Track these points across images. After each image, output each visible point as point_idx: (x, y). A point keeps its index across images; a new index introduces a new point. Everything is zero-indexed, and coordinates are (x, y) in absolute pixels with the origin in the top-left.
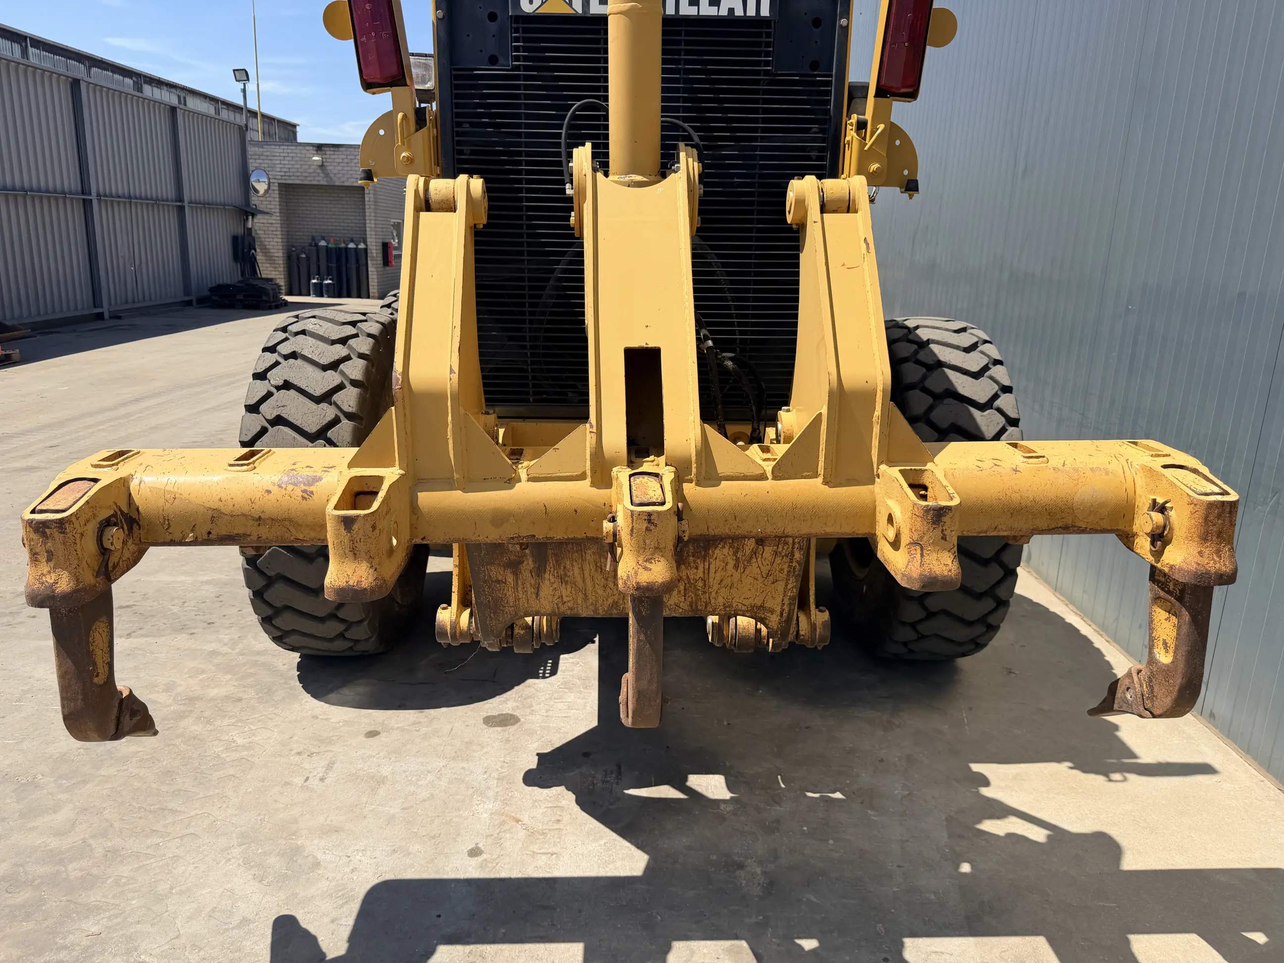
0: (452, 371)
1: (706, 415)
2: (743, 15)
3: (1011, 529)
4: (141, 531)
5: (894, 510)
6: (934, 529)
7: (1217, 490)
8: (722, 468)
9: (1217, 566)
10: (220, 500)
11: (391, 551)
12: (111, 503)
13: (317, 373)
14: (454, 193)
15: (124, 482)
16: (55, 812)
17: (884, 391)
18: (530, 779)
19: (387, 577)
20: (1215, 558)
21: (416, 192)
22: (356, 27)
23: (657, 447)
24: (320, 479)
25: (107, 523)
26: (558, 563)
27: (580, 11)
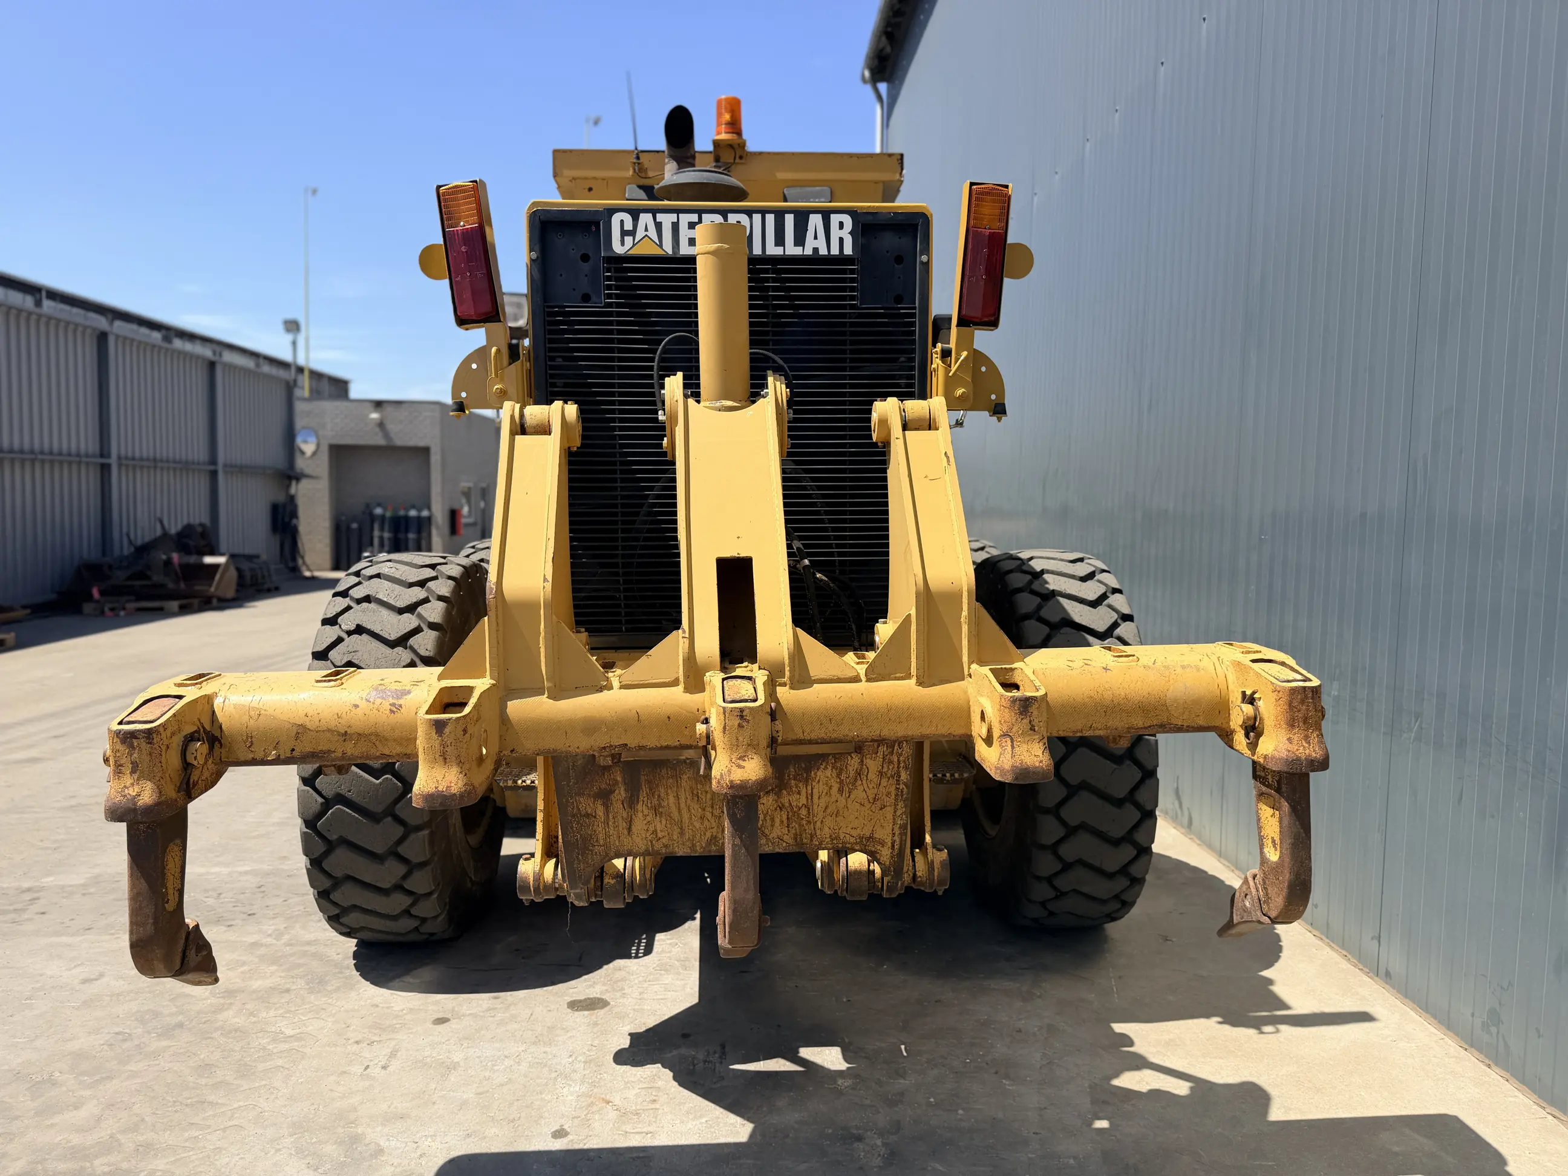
0: (545, 580)
1: (800, 619)
2: (827, 253)
3: (1107, 728)
4: (223, 751)
5: (985, 706)
6: (1022, 719)
7: (1299, 677)
8: (814, 672)
9: (1307, 752)
10: (306, 716)
11: (481, 759)
12: (196, 720)
13: (393, 617)
14: (549, 418)
15: (209, 699)
16: (76, 1108)
17: (969, 591)
18: (621, 1058)
19: (476, 784)
20: (1304, 744)
21: (512, 417)
22: (452, 269)
23: (750, 654)
24: (409, 692)
25: (191, 738)
26: (652, 792)
27: (670, 252)
